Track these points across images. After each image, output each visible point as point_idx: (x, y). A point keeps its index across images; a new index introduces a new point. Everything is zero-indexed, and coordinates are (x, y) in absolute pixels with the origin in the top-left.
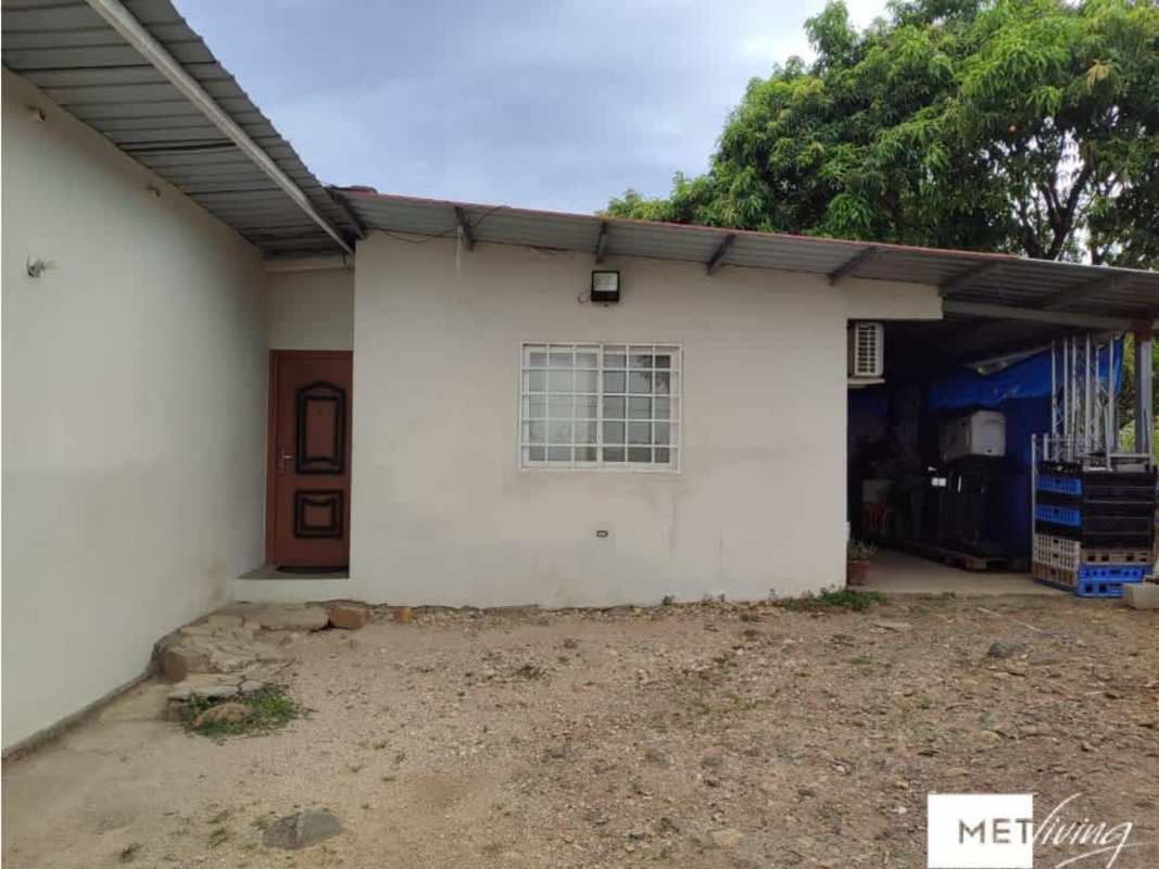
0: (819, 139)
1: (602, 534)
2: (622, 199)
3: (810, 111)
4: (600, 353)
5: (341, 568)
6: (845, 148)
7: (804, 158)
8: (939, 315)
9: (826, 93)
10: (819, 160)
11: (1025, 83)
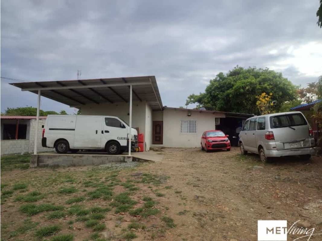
0: (218, 91)
1: (189, 140)
2: (192, 95)
3: (217, 88)
4: (189, 121)
5: (162, 144)
6: (221, 93)
7: (216, 94)
8: (225, 117)
9: (219, 85)
10: (218, 94)
11: (240, 88)
